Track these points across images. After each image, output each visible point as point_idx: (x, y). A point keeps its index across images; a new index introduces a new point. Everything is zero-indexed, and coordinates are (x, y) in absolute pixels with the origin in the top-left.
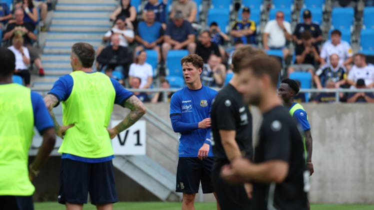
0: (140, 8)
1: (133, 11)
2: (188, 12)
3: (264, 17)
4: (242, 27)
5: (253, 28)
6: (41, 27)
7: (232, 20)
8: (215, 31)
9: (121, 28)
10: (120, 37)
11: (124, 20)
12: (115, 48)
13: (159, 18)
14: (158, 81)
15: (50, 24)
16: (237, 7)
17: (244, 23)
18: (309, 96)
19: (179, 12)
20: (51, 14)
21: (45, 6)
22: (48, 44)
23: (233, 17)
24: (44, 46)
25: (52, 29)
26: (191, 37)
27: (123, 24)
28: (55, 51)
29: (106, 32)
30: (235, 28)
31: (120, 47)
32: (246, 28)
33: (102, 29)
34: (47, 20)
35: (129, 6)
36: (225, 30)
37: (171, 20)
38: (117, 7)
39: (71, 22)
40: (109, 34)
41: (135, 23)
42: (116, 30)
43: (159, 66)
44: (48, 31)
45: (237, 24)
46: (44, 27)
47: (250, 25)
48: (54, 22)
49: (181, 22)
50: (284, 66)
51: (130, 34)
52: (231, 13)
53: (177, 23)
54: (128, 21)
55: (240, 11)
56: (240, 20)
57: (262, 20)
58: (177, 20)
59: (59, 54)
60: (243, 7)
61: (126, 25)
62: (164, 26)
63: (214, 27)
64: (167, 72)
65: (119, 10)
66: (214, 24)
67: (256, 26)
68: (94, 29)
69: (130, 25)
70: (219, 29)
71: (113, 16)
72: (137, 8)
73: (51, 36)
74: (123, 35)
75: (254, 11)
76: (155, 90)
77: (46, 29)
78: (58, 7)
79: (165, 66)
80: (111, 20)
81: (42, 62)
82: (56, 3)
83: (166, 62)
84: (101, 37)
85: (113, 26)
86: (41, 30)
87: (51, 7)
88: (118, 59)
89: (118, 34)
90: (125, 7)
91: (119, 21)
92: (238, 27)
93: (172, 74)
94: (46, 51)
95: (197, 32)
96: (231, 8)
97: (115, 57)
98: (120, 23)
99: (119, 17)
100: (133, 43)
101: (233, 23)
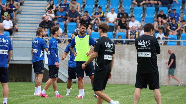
0: (57, 5)
1: (54, 6)
2: (76, 8)
3: (107, 10)
4: (98, 14)
5: (102, 14)
6: (17, 12)
7: (94, 11)
8: (87, 15)
9: (50, 13)
10: (49, 17)
11: (51, 10)
12: (47, 21)
13: (65, 9)
14: (64, 35)
15: (21, 11)
16: (96, 6)
17: (99, 12)
18: (124, 42)
19: (73, 7)
20: (21, 7)
21: (19, 4)
22: (20, 19)
23: (95, 10)
24: (18, 20)
25: (22, 13)
26: (78, 17)
27: (50, 12)
28: (23, 22)
29: (44, 15)
30: (95, 14)
31: (49, 21)
32: (100, 14)
33: (42, 14)
34: (20, 9)
35: (53, 4)
36: (91, 15)
37: (70, 10)
38: (48, 5)
39: (29, 10)
40: (45, 15)
41: (55, 11)
42: (47, 14)
43: (65, 29)
44: (20, 14)
45: (96, 13)
46: (19, 12)
47: (101, 13)
48: (23, 10)
49: (74, 11)
50: (115, 30)
51: (53, 16)
52: (94, 8)
53: (73, 11)
54: (52, 10)
55: (98, 7)
56: (97, 11)
57: (106, 11)
58: (72, 10)
59: (24, 23)
60: (98, 6)
61: (52, 12)
62: (67, 13)
63: (86, 13)
64: (68, 31)
65: (49, 6)
66: (87, 12)
67: (104, 14)
68: (39, 13)
69: (53, 12)
70: (88, 14)
71: (47, 8)
72: (56, 6)
73: (21, 16)
74: (50, 16)
75: (103, 8)
76: (63, 38)
77: (19, 13)
78: (24, 4)
79: (67, 29)
80: (46, 10)
81: (18, 26)
82: (24, 2)
83: (67, 27)
84: (41, 17)
85: (46, 12)
86: (17, 14)
87: (21, 4)
88: (48, 26)
89: (48, 16)
90: (51, 5)
91: (49, 10)
92: (96, 14)
93: (69, 32)
94: (19, 22)
95: (80, 16)
96: (94, 6)
97: (47, 25)
98: (49, 11)
99: (49, 9)
100: (54, 19)
101: (95, 12)
